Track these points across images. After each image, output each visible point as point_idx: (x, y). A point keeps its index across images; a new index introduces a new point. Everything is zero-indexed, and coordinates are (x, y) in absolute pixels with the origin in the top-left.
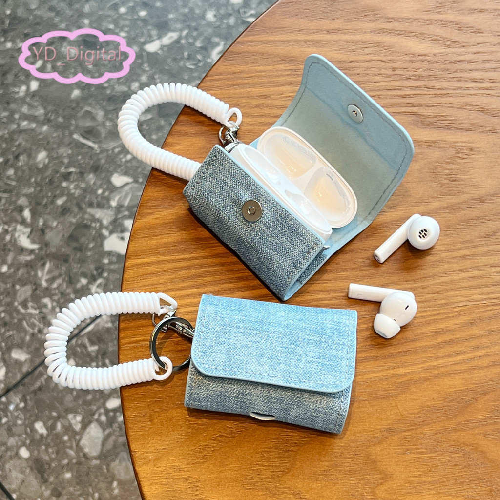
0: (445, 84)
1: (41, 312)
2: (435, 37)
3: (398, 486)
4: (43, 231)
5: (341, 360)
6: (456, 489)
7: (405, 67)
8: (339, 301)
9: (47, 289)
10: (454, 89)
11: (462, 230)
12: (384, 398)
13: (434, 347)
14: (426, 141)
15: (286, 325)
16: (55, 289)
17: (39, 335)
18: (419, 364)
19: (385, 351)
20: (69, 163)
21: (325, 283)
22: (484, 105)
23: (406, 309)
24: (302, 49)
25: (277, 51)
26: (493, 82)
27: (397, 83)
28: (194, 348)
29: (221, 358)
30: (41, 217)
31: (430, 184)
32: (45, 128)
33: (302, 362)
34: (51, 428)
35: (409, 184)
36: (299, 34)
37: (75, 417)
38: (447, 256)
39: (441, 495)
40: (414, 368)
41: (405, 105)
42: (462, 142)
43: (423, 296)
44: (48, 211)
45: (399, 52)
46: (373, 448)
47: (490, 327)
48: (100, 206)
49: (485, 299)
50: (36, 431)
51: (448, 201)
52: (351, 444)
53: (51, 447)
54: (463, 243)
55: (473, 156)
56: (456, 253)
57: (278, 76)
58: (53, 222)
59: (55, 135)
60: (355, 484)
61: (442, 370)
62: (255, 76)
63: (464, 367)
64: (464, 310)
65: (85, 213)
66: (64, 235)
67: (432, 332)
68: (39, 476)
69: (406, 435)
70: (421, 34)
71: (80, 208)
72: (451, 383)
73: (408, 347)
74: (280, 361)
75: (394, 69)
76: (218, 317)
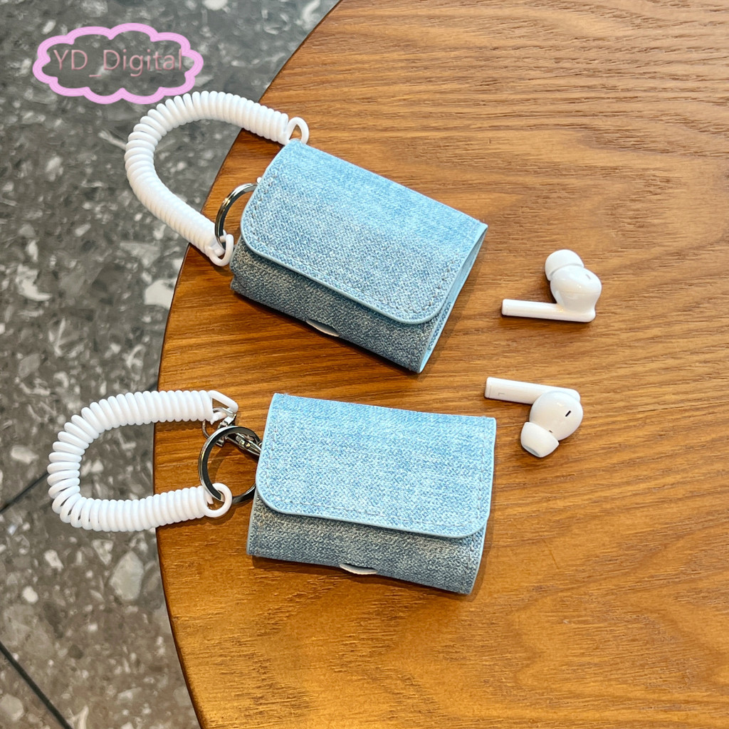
0: (631, 83)
1: (53, 393)
2: (618, 13)
3: (552, 669)
4: (55, 275)
5: (471, 491)
6: (633, 675)
7: (573, 57)
8: (470, 402)
9: (62, 359)
10: (645, 91)
11: (651, 299)
12: (533, 543)
13: (608, 470)
14: (603, 168)
15: (393, 440)
16: (74, 359)
17: (51, 427)
18: (584, 494)
19: (535, 476)
20: (93, 174)
21: (451, 376)
22: (688, 114)
23: (567, 415)
24: (424, 29)
25: (387, 32)
26: (702, 80)
27: (562, 82)
28: (260, 472)
29: (298, 488)
30: (53, 253)
31: (606, 231)
32: (59, 122)
33: (416, 494)
34: (68, 560)
35: (575, 231)
36: (419, 7)
37: (102, 544)
38: (628, 338)
39: (612, 683)
40: (578, 500)
41: (573, 114)
42: (654, 169)
43: (592, 396)
44: (63, 245)
45: (564, 35)
46: (517, 614)
47: (687, 442)
48: (138, 238)
49: (682, 401)
50: (47, 565)
51: (632, 256)
52: (485, 609)
53: (68, 587)
54: (653, 318)
55: (671, 191)
56: (641, 334)
57: (389, 70)
58: (69, 262)
59: (72, 133)
60: (490, 665)
61: (618, 503)
62: (354, 69)
63: (649, 499)
64: (651, 417)
65: (117, 248)
66: (85, 281)
67: (603, 448)
68: (51, 629)
69: (564, 597)
70: (598, 7)
71: (110, 241)
72: (629, 522)
73: (569, 470)
74: (384, 492)
75: (558, 60)
76: (296, 427)
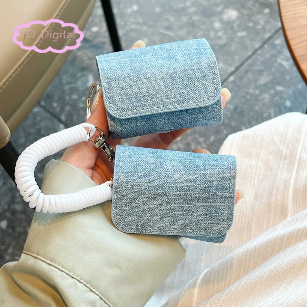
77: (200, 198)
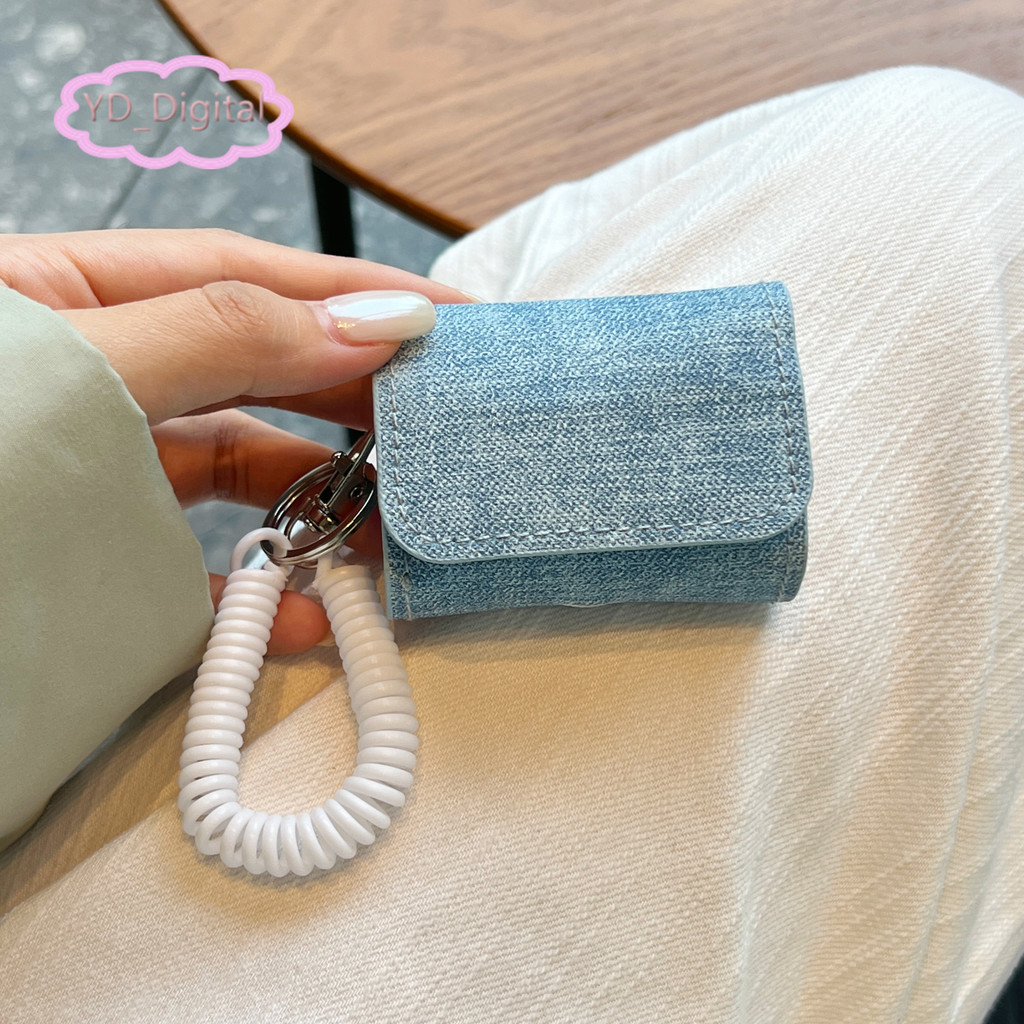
28: (384, 496)
74: (617, 484)
76: (429, 394)
77: (680, 406)
